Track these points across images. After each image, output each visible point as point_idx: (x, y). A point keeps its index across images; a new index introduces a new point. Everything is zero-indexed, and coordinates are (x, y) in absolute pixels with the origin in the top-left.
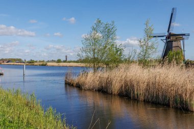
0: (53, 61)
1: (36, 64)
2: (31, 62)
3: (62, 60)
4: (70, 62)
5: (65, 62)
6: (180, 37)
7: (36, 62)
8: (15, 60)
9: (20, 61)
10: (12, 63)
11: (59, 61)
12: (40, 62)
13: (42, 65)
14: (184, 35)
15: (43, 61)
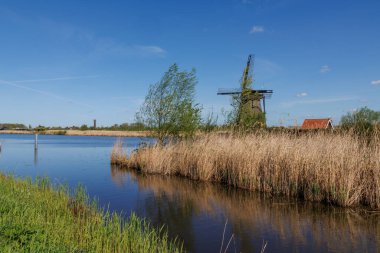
0: (74, 128)
1: (49, 132)
2: (40, 130)
3: (88, 126)
4: (99, 129)
5: (92, 129)
6: (260, 94)
7: (48, 129)
8: (13, 126)
9: (22, 127)
10: (9, 131)
11: (84, 128)
12: (54, 129)
13: (60, 134)
14: (265, 91)
15: (60, 128)
